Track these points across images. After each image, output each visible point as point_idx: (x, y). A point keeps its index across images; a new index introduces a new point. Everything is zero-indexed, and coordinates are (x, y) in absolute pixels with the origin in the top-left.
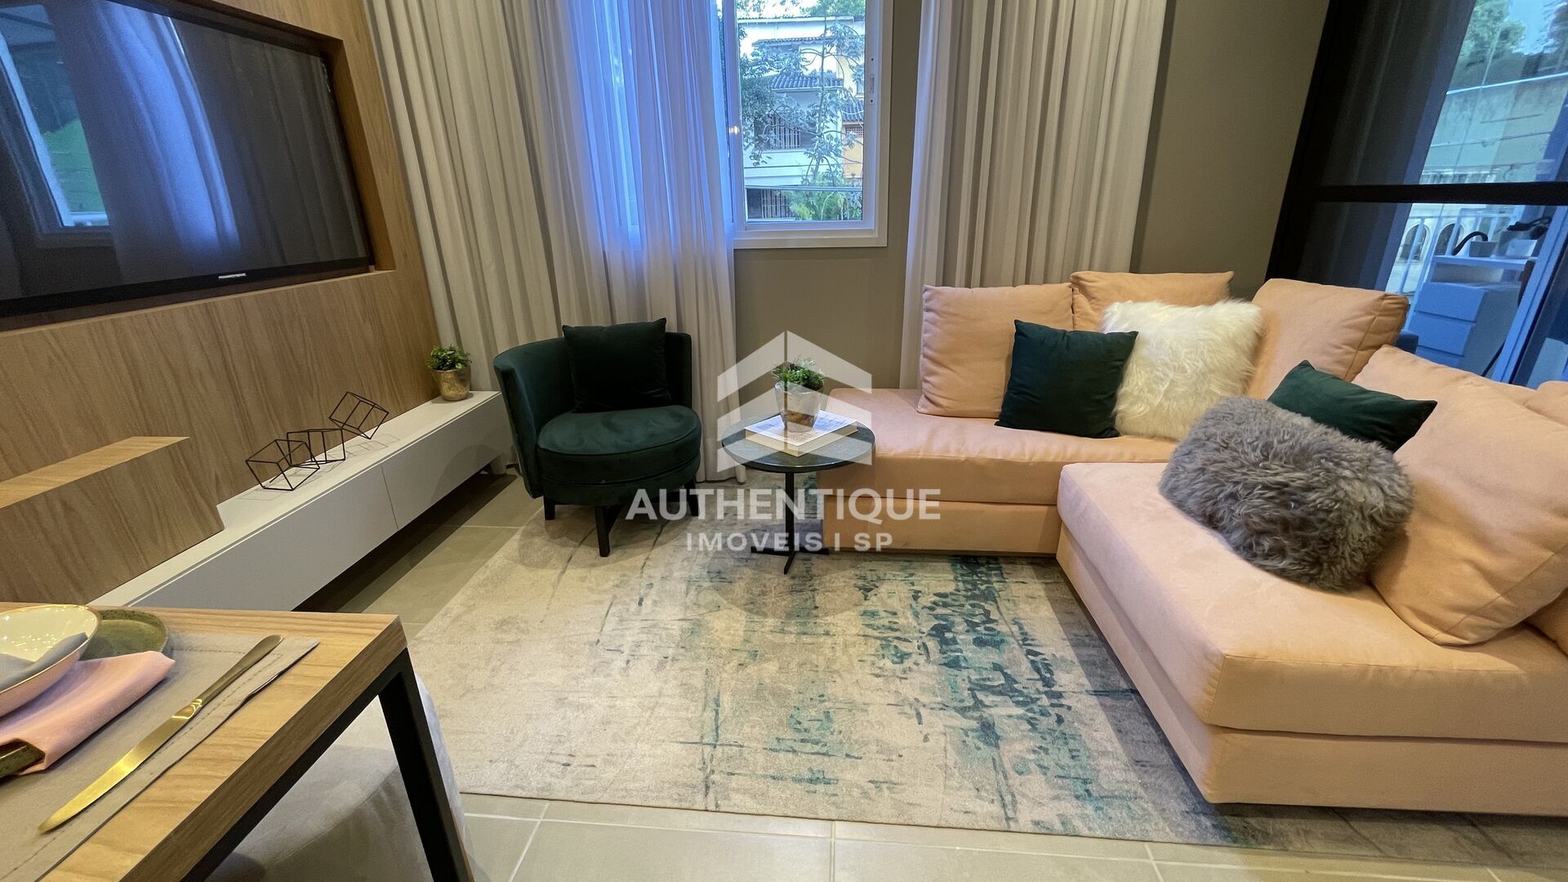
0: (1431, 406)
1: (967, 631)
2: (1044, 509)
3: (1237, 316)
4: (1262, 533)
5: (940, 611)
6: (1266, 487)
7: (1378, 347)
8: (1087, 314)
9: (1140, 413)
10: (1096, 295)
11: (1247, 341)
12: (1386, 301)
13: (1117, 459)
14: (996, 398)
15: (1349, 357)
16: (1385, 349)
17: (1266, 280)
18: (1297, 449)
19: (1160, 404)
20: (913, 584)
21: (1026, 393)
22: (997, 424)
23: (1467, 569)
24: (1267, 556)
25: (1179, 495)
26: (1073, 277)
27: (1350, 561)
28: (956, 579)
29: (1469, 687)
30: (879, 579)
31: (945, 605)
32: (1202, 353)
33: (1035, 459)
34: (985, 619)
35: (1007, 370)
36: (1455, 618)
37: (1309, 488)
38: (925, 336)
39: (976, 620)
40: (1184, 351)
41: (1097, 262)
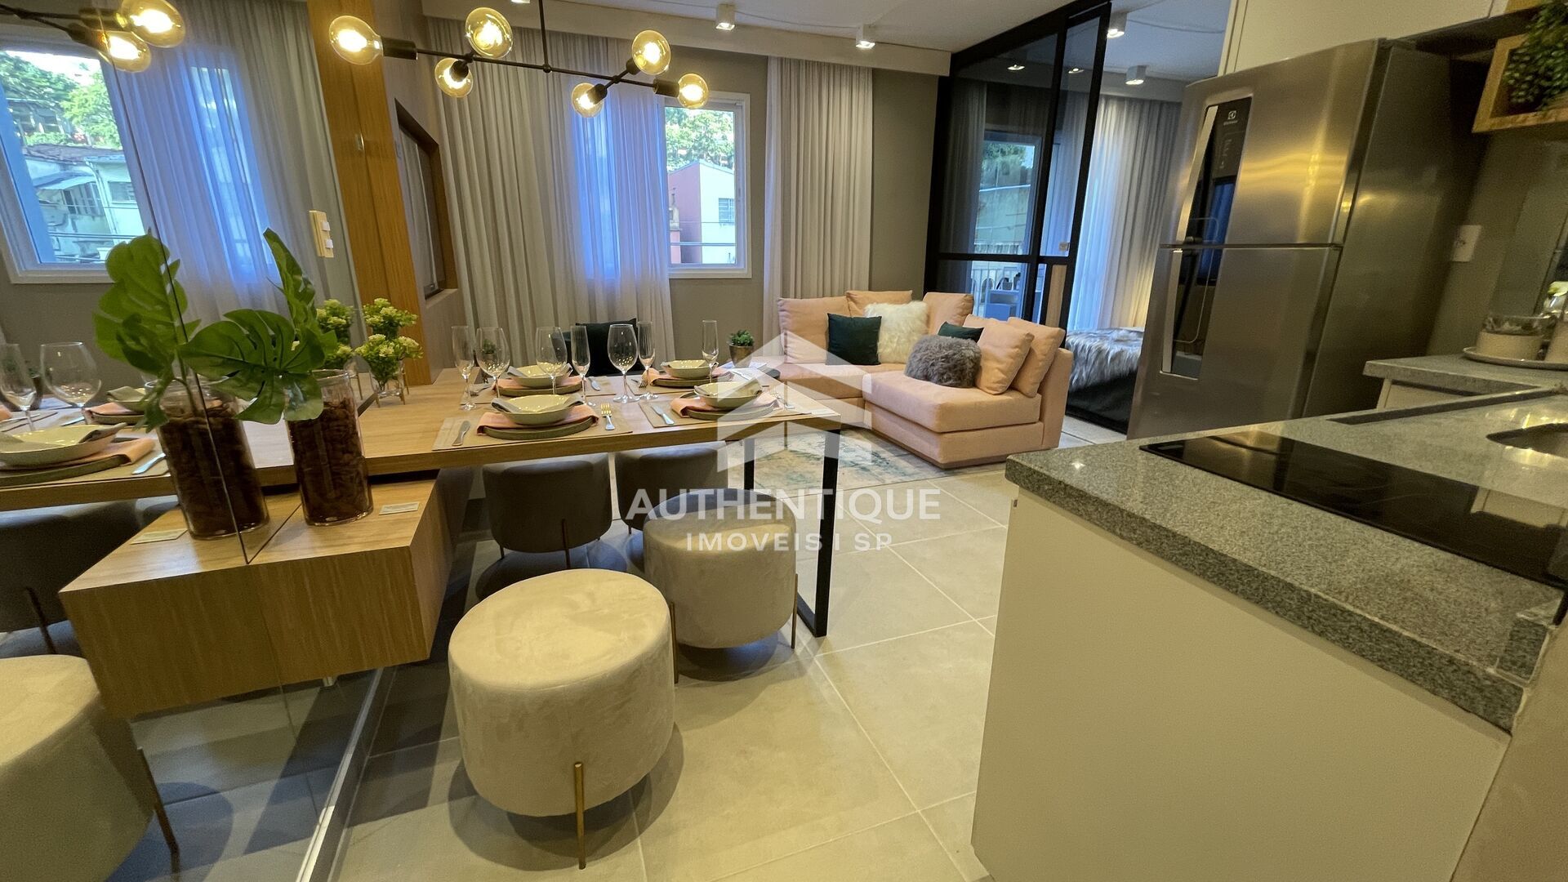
0: (983, 329)
2: (856, 399)
3: (918, 307)
4: (943, 374)
6: (942, 358)
7: (967, 313)
8: (856, 310)
9: (888, 352)
10: (859, 301)
11: (924, 318)
12: (967, 297)
13: (884, 371)
15: (960, 316)
16: (969, 313)
17: (924, 295)
18: (948, 345)
19: (896, 348)
21: (839, 347)
22: (826, 364)
23: (997, 370)
25: (913, 373)
26: (846, 293)
27: (969, 377)
29: (1001, 405)
32: (908, 324)
33: (849, 377)
35: (826, 339)
36: (995, 386)
37: (954, 354)
38: (782, 324)
40: (902, 323)
41: (854, 287)
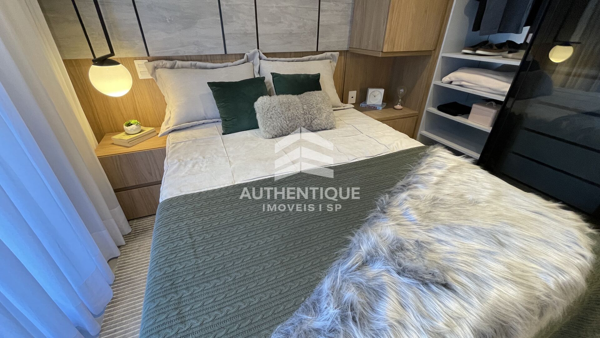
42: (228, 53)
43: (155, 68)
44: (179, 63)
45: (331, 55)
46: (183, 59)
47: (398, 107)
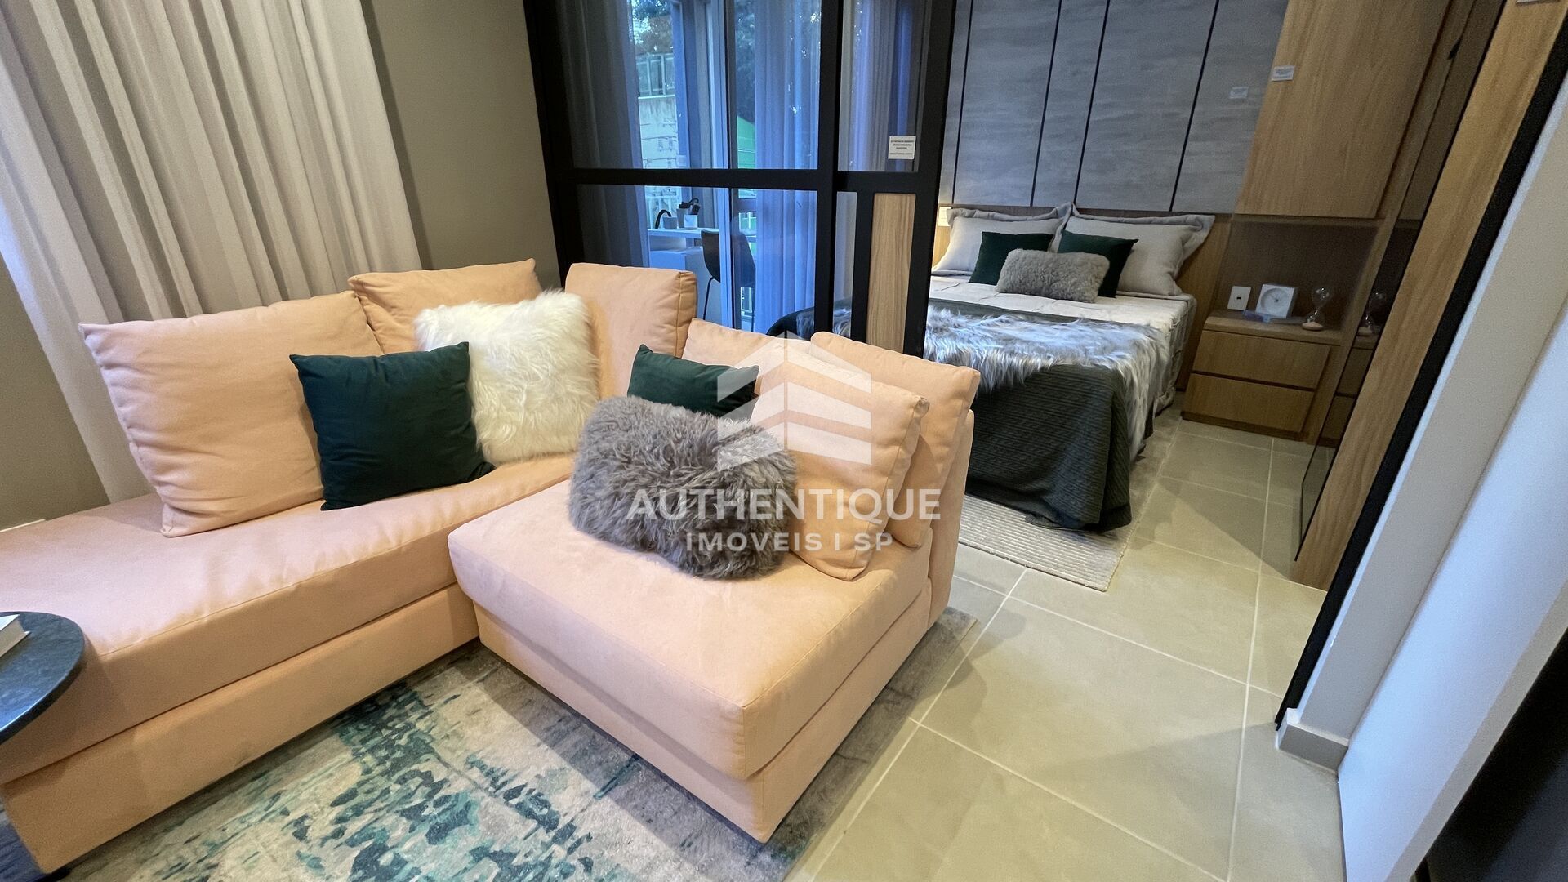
1: (412, 829)
3: (560, 307)
5: (353, 827)
7: (689, 321)
8: (393, 329)
9: (507, 437)
10: (394, 302)
11: (581, 333)
12: (683, 279)
13: (507, 501)
14: (310, 470)
15: (672, 335)
16: (695, 322)
18: (696, 448)
19: (526, 421)
20: (285, 813)
21: (352, 455)
22: (324, 508)
24: (712, 566)
26: (353, 282)
28: (357, 755)
29: (878, 606)
30: (214, 847)
31: (358, 811)
32: (546, 354)
33: (407, 539)
34: (428, 790)
35: (308, 430)
36: (846, 555)
38: (122, 412)
39: (417, 801)
40: (527, 356)
41: (377, 261)
42: (1034, 205)
43: (954, 216)
44: (978, 213)
45: (1197, 219)
46: (983, 209)
47: (1311, 324)
